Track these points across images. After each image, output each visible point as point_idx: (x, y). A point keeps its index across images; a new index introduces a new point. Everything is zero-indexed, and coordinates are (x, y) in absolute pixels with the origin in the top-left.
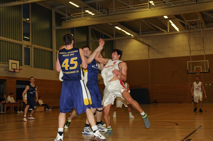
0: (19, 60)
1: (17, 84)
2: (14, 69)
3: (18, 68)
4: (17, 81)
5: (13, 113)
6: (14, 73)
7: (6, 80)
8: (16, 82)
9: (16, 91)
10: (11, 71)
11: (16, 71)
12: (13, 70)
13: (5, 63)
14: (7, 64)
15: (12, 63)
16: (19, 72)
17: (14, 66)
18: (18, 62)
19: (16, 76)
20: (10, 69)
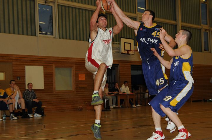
0: (133, 38)
1: (132, 70)
2: (128, 51)
3: (132, 49)
4: (131, 65)
5: (128, 107)
6: (128, 55)
7: (118, 65)
8: (130, 67)
9: (131, 78)
10: (124, 53)
11: (130, 52)
12: (126, 52)
13: (116, 44)
14: (119, 44)
15: (125, 43)
16: (134, 55)
17: (128, 47)
18: (132, 41)
19: (130, 59)
20: (123, 51)
